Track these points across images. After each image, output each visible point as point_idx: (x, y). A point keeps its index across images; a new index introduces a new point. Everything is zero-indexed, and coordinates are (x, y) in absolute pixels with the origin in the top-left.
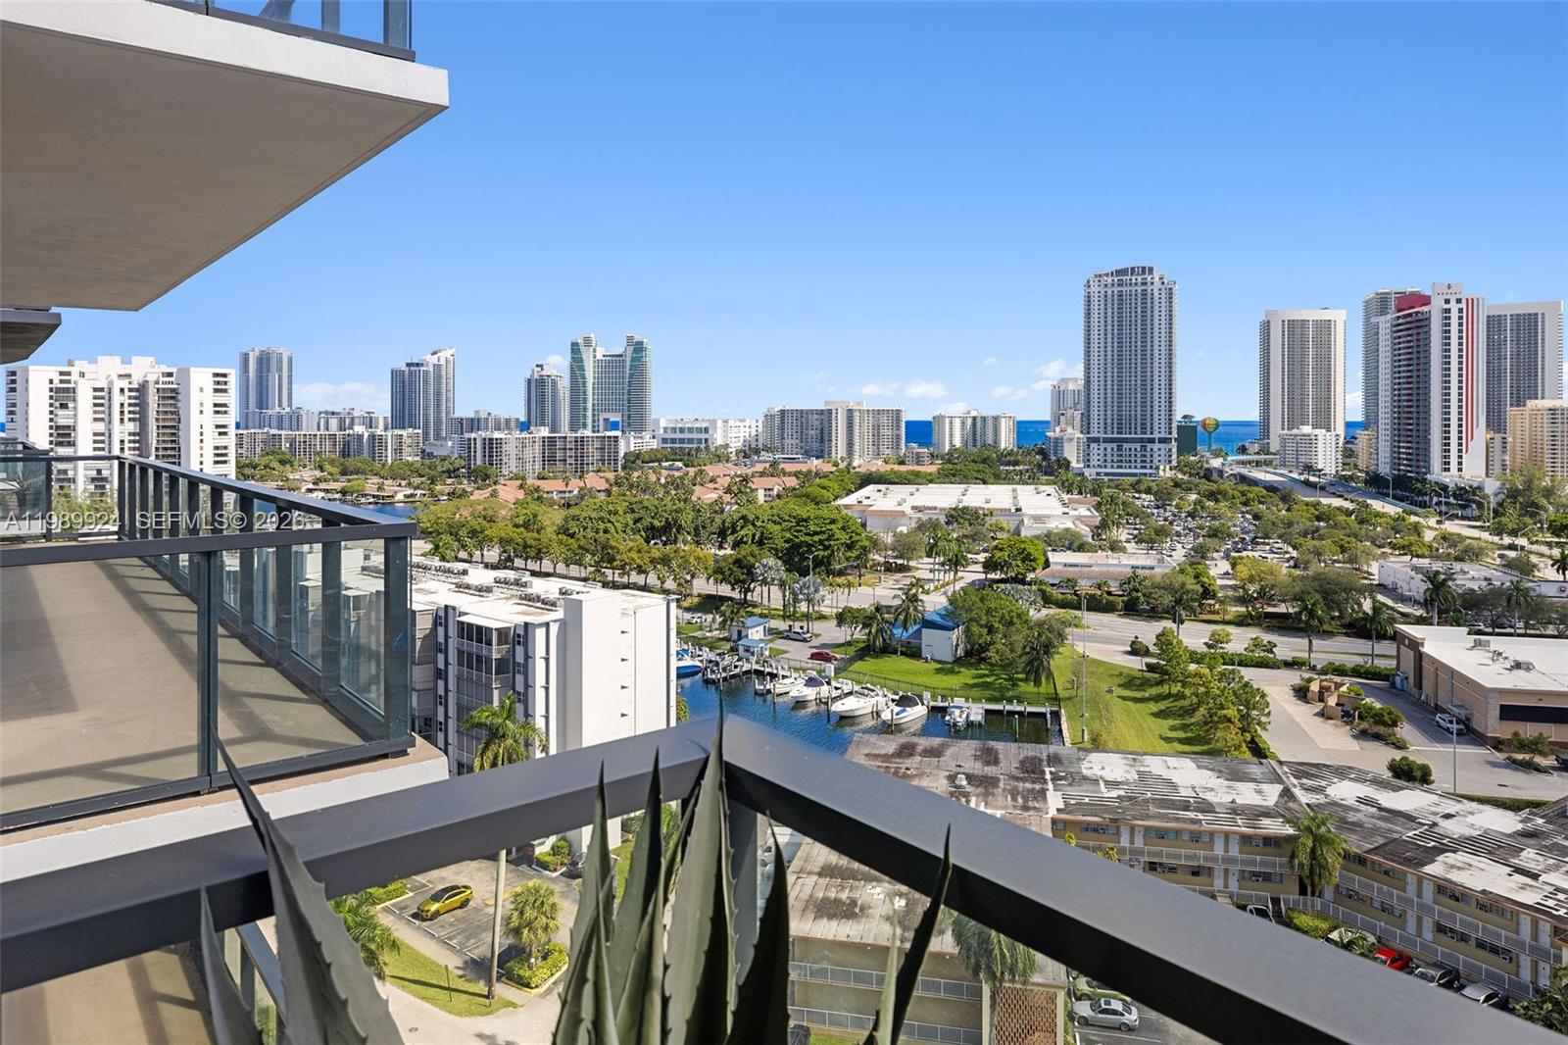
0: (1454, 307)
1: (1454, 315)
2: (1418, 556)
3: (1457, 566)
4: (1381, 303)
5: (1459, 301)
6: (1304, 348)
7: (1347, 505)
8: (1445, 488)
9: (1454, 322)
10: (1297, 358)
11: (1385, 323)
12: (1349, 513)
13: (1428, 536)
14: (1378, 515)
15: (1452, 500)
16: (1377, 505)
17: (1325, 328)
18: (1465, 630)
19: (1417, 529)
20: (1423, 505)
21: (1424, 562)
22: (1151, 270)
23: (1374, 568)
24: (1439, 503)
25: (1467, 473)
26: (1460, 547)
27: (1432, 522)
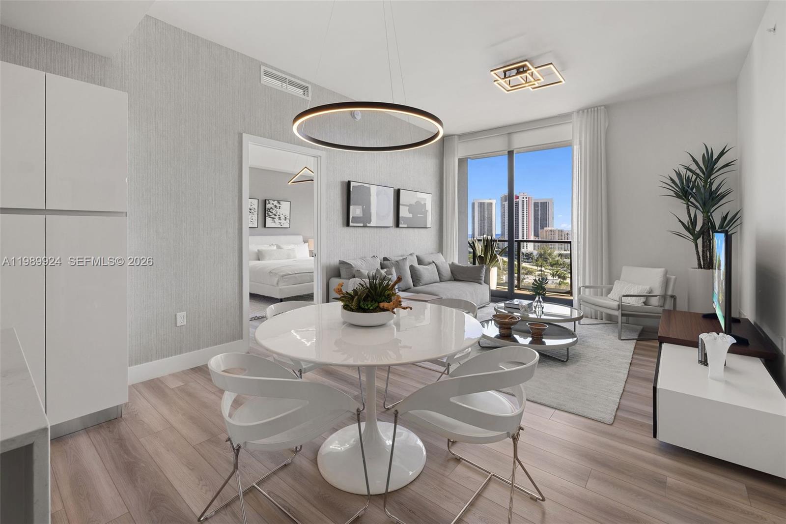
1: (525, 202)
3: (526, 276)
4: (506, 198)
5: (526, 198)
6: (484, 211)
8: (524, 254)
9: (525, 204)
10: (482, 214)
11: (505, 204)
15: (525, 257)
17: (490, 204)
25: (529, 249)
26: (527, 271)
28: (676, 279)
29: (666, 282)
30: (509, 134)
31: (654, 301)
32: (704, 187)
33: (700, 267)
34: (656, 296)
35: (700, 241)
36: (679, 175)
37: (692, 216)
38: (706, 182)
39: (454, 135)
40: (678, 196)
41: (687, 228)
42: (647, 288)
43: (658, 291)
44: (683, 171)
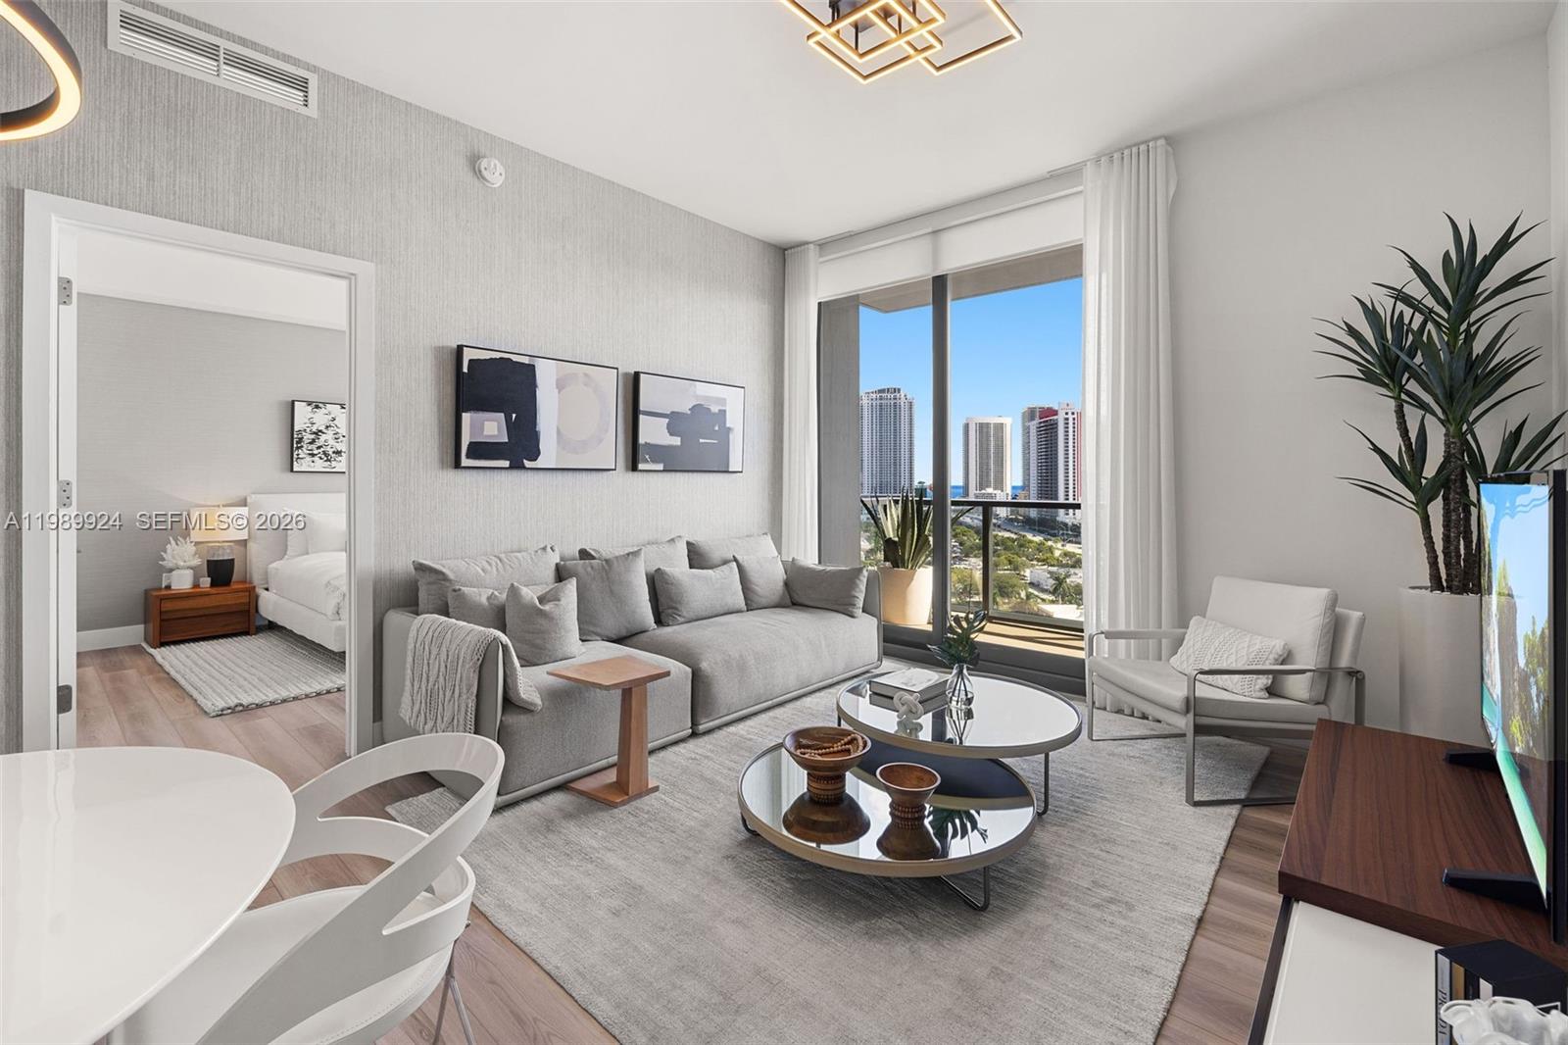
0: (1070, 417)
1: (1071, 422)
2: (1052, 566)
3: (1072, 571)
4: (1031, 414)
5: (1073, 413)
6: (988, 440)
7: (1014, 536)
8: (1066, 525)
9: (1071, 425)
10: (984, 447)
11: (1034, 425)
12: (1013, 541)
13: (1057, 553)
14: (1031, 542)
16: (1030, 536)
17: (1000, 427)
18: (1075, 606)
19: (1051, 549)
20: (1054, 535)
21: (1054, 569)
22: (899, 390)
23: (1027, 572)
24: (1063, 534)
26: (1074, 559)
27: (1059, 545)
28: (1362, 621)
29: (1335, 629)
30: (934, 232)
31: (1299, 687)
32: (1450, 346)
33: (1437, 584)
34: (1302, 672)
35: (1436, 509)
36: (1371, 314)
37: (1413, 436)
38: (1454, 332)
39: (807, 243)
40: (1369, 377)
41: (1397, 471)
42: (1277, 646)
43: (1308, 658)
44: (1385, 305)
